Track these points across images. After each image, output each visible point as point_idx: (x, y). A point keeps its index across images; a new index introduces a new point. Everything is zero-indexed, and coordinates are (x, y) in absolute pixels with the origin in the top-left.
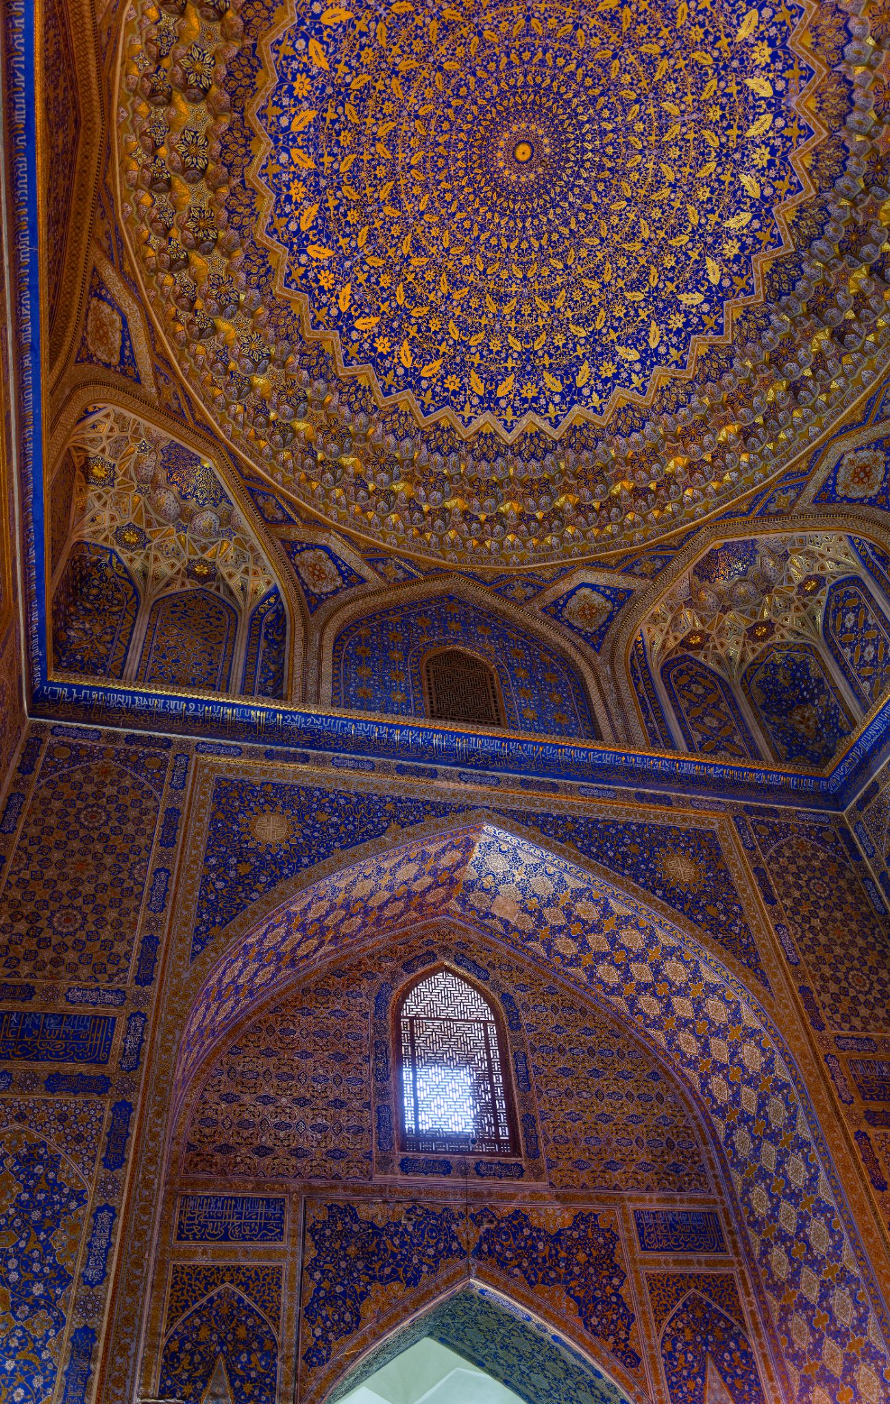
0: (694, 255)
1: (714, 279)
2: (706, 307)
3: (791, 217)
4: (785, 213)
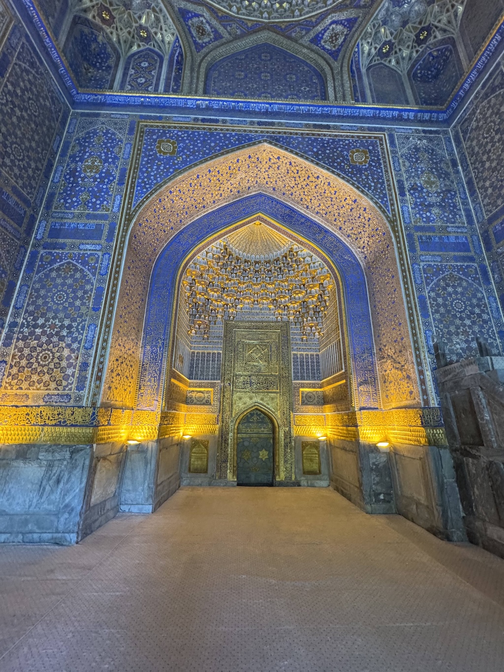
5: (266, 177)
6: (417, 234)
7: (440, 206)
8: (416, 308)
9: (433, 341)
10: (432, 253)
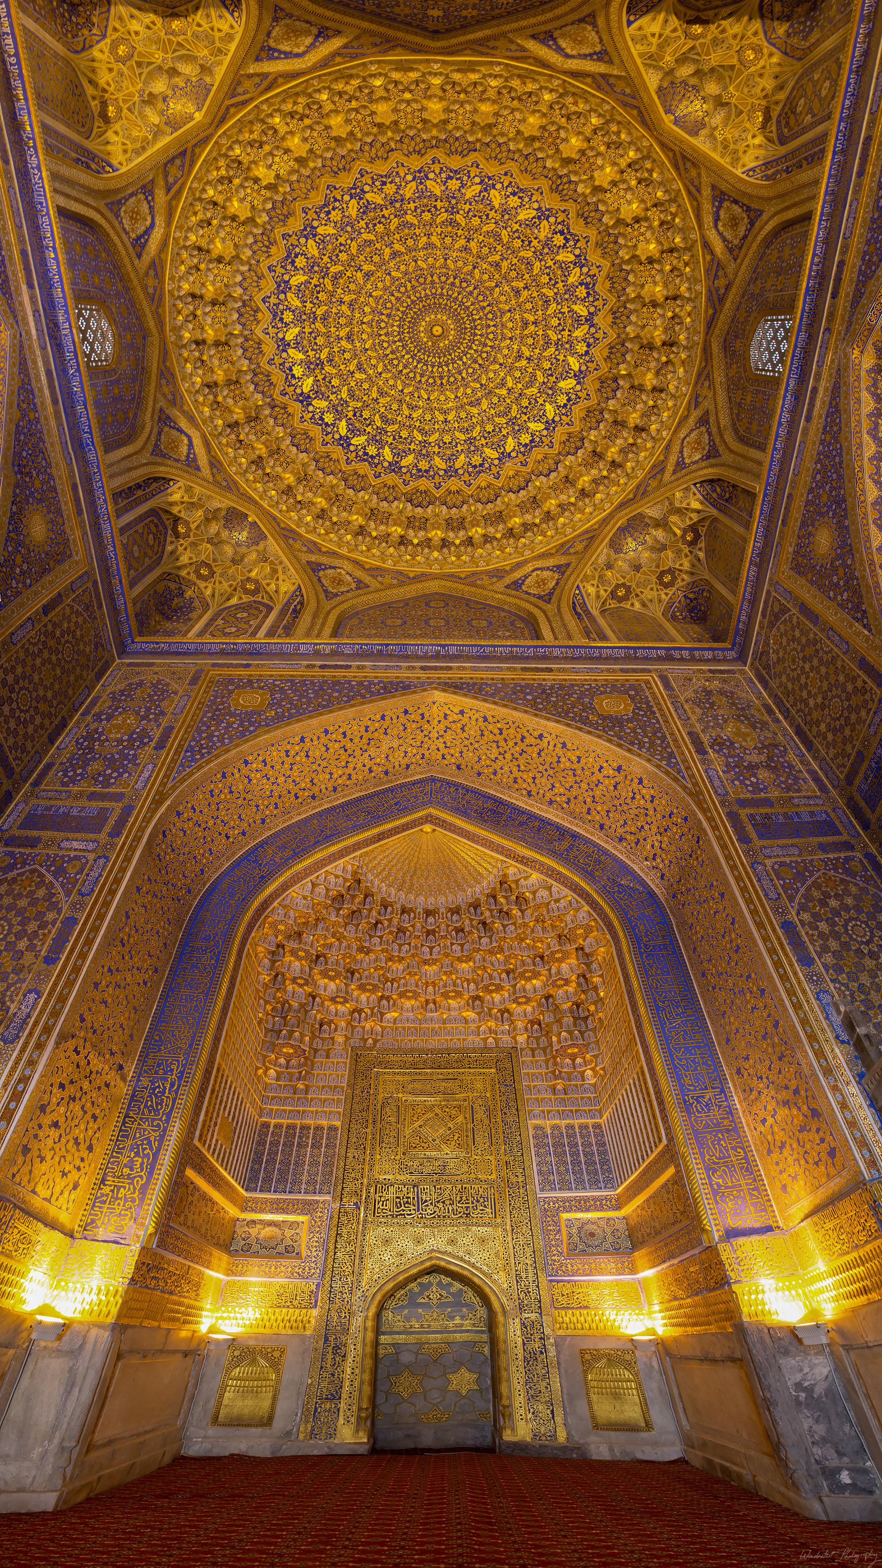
0: (412, 447)
1: (403, 463)
2: (386, 464)
3: (454, 488)
4: (454, 484)
5: (442, 746)
6: (744, 813)
7: (768, 767)
8: (783, 948)
9: (838, 1012)
10: (781, 842)
